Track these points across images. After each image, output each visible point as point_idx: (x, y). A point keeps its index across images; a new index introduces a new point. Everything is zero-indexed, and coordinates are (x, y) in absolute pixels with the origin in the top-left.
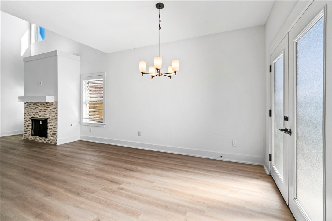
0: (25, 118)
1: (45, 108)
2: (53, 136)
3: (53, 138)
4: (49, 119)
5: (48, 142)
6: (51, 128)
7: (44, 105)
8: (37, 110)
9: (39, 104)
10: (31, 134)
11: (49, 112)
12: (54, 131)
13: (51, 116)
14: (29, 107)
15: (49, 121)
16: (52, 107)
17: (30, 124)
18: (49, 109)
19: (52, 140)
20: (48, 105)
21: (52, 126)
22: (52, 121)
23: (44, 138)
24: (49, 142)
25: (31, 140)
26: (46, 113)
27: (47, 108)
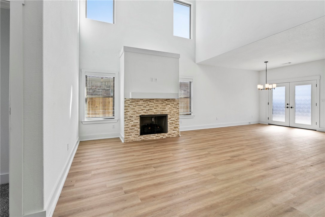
0: (129, 117)
1: (164, 104)
2: (175, 129)
3: (174, 132)
4: (169, 114)
5: (168, 136)
6: (172, 123)
7: (162, 102)
8: (150, 107)
9: (154, 101)
10: (139, 134)
11: (169, 108)
12: (175, 125)
13: (172, 112)
14: (135, 104)
15: (169, 117)
16: (173, 103)
17: (138, 123)
18: (169, 106)
19: (173, 133)
20: (168, 102)
21: (174, 120)
22: (173, 116)
23: (163, 134)
24: (170, 136)
25: (140, 140)
26: (165, 109)
27: (166, 104)
